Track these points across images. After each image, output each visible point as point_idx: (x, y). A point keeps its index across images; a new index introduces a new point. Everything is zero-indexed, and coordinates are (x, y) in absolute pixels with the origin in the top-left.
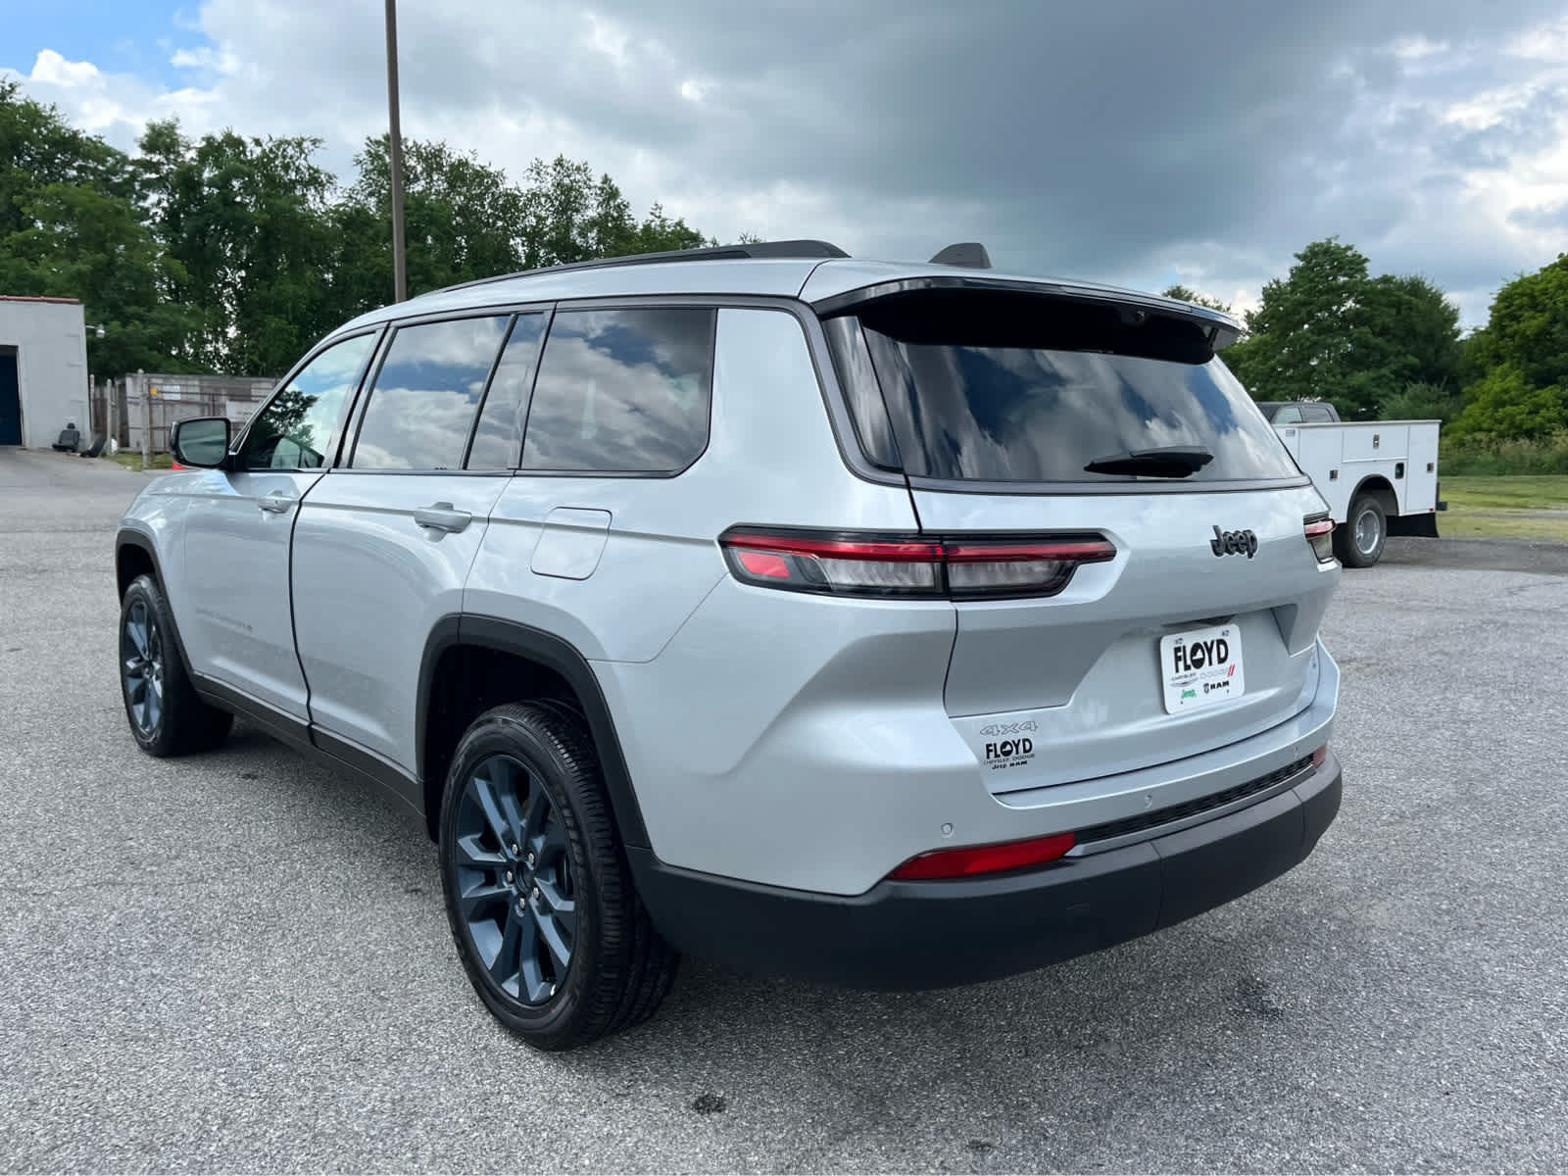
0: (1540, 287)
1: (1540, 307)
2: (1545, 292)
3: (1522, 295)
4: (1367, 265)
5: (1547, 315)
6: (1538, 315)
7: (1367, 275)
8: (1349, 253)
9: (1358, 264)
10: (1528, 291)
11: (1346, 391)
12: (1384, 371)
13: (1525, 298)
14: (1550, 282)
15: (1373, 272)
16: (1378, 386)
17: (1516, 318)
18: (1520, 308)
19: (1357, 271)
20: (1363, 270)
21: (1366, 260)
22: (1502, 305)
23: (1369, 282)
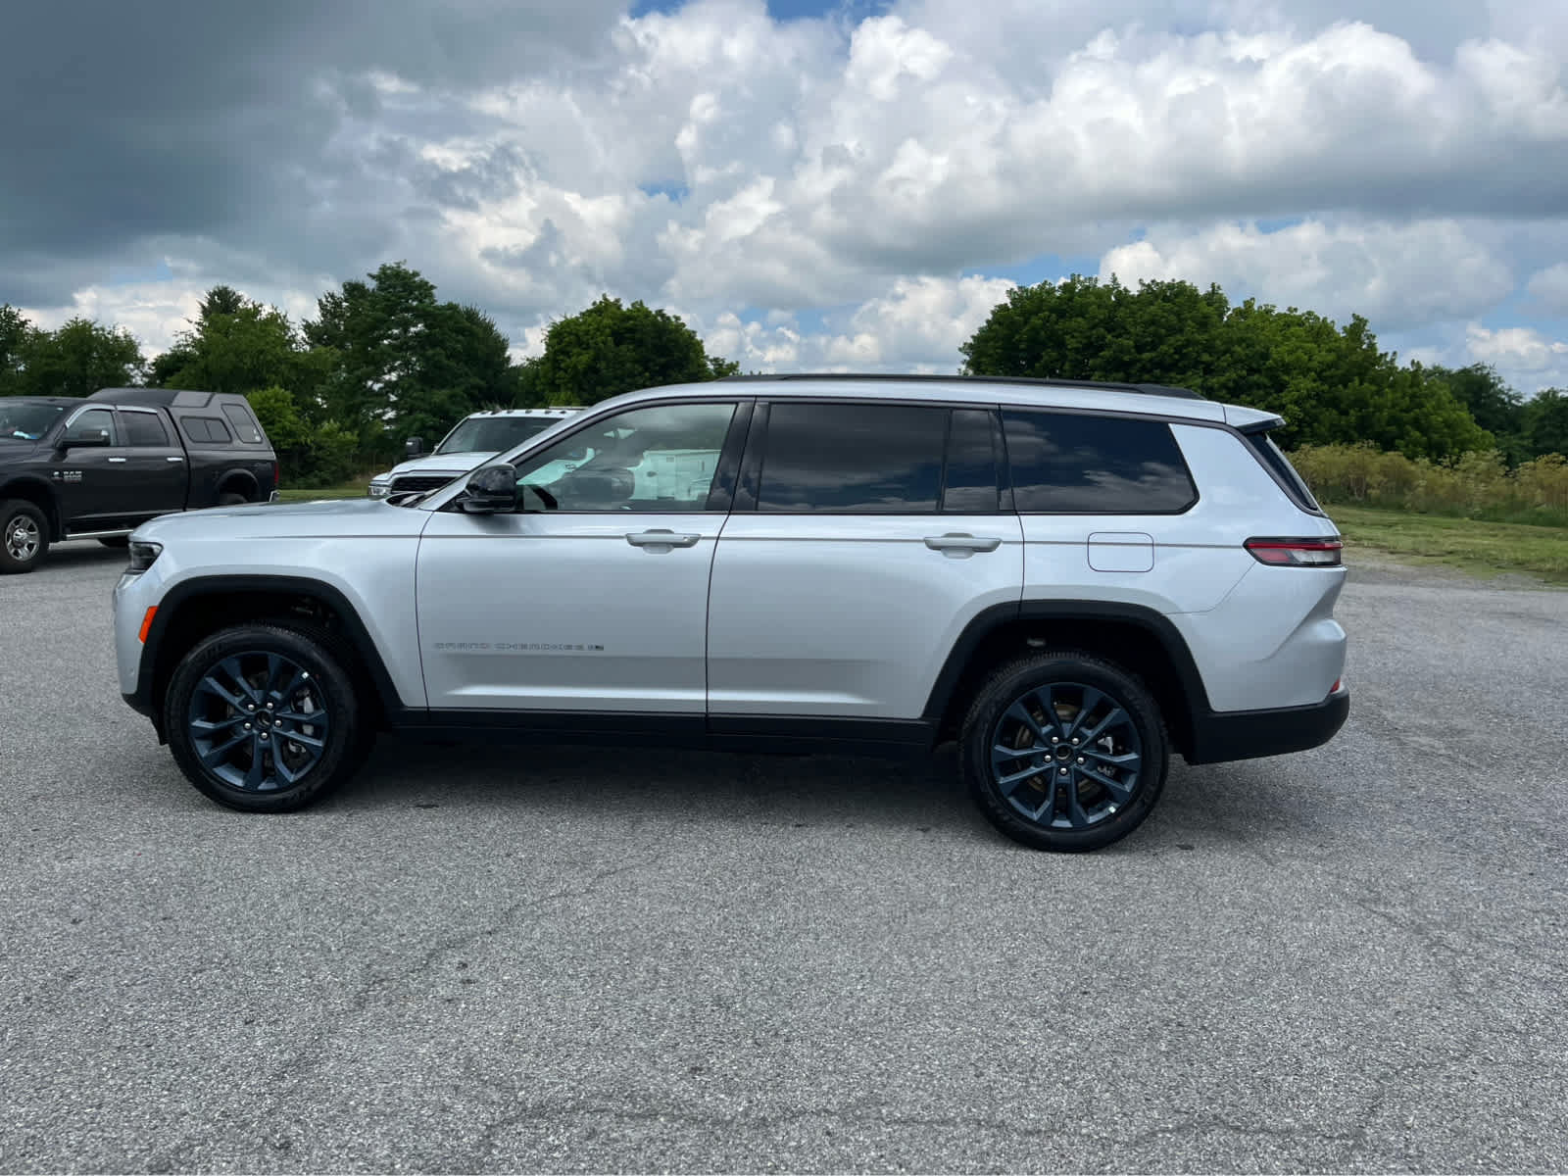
0: (583, 328)
1: (584, 346)
2: (587, 333)
3: (570, 334)
4: (434, 291)
5: (592, 352)
6: (584, 352)
7: (436, 301)
8: (417, 279)
9: (426, 289)
10: (574, 331)
11: (428, 407)
12: (458, 390)
13: (572, 337)
14: (590, 325)
15: (441, 298)
16: (453, 403)
17: (568, 354)
18: (569, 344)
19: (426, 297)
20: (431, 296)
21: (432, 287)
22: (555, 341)
23: (436, 308)
